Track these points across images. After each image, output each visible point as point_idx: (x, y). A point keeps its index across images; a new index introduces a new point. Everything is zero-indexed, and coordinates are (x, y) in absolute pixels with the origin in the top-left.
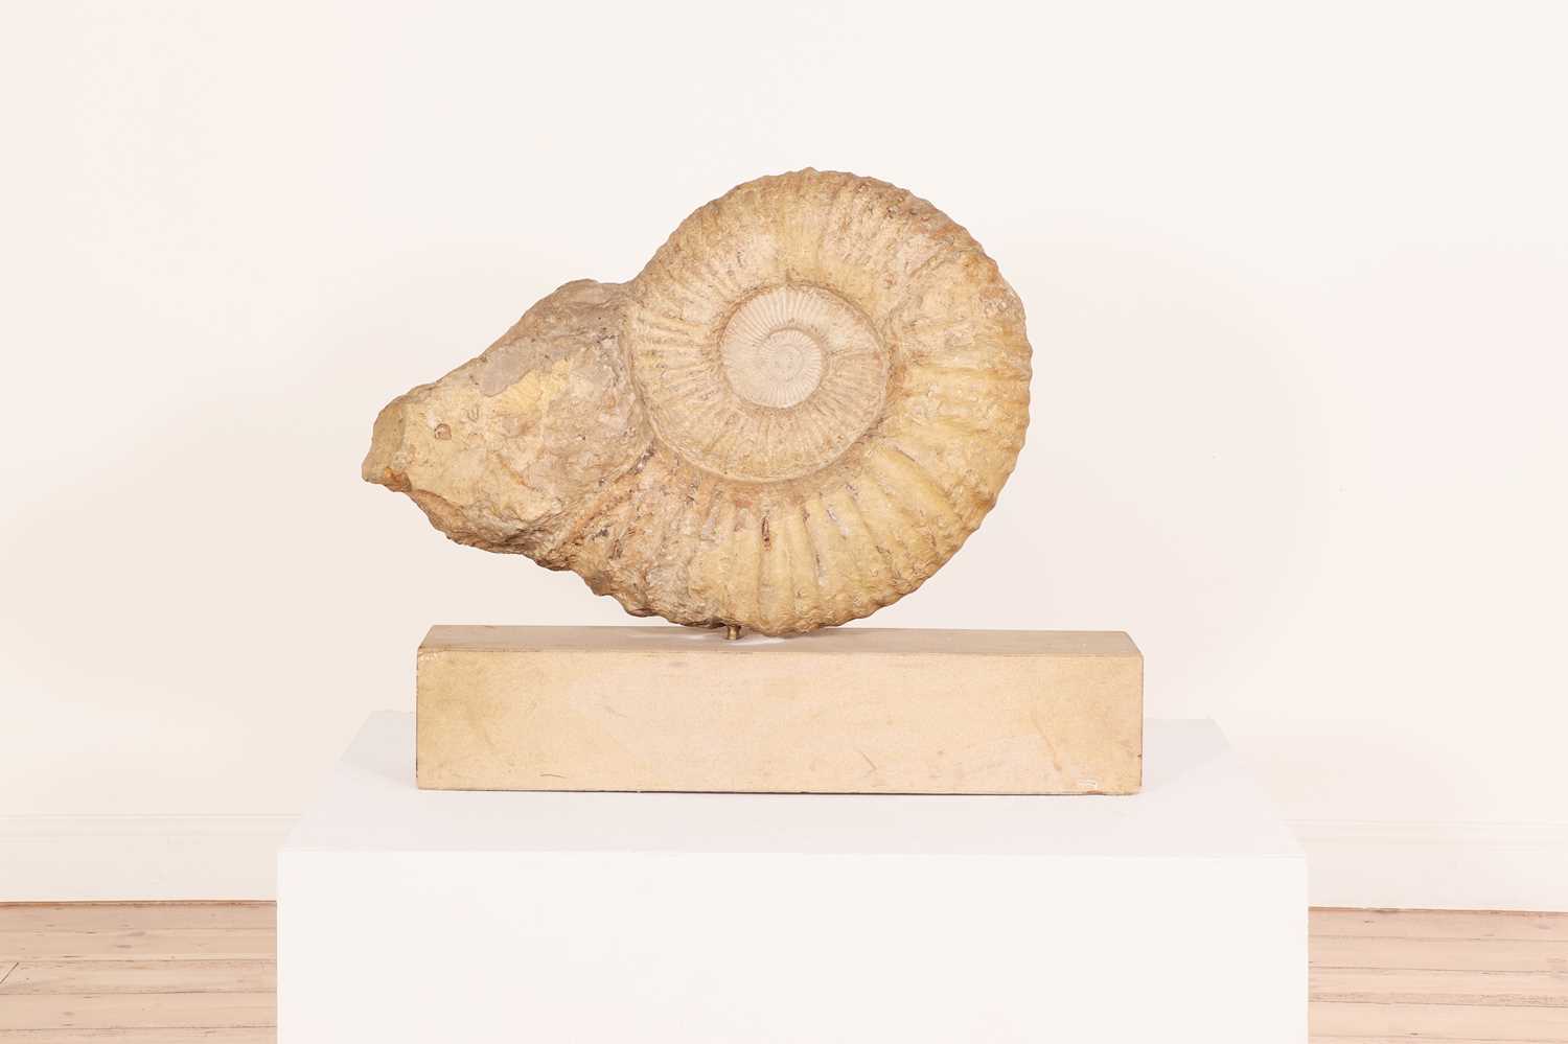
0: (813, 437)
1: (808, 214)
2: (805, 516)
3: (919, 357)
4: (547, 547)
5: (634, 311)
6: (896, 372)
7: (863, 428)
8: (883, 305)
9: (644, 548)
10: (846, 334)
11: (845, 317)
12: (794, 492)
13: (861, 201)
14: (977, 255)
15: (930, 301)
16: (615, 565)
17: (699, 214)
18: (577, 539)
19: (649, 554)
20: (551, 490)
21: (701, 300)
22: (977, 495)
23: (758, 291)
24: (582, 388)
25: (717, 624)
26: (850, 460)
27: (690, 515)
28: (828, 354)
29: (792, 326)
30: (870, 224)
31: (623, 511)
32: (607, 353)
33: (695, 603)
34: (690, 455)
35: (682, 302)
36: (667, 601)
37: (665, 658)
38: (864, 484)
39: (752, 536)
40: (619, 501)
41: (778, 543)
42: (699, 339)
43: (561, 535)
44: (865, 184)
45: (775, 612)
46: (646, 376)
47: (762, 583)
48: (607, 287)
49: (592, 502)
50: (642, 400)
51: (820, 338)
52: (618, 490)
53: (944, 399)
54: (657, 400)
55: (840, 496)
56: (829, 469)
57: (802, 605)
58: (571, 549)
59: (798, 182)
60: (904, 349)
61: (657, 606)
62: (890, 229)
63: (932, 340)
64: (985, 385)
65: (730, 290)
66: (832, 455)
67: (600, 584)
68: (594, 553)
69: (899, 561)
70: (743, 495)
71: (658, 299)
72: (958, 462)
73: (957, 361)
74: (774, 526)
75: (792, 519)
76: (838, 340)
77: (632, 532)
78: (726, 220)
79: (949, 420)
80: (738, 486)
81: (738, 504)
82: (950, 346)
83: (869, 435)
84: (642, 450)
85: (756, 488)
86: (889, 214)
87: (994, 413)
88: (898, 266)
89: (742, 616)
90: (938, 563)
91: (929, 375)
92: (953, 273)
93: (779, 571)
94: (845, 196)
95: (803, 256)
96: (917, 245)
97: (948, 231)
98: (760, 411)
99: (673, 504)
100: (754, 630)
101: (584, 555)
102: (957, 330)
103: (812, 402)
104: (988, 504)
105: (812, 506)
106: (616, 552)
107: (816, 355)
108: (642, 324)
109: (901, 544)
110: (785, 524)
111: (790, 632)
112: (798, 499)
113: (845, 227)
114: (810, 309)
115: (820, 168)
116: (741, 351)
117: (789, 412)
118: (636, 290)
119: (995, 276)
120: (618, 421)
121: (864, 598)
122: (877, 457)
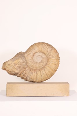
0: (41, 65)
1: (41, 46)
2: (40, 72)
3: (50, 58)
4: (18, 75)
5: (26, 54)
6: (48, 59)
7: (45, 64)
8: (47, 54)
9: (26, 75)
10: (44, 56)
11: (44, 55)
12: (39, 70)
13: (45, 45)
14: (55, 49)
15: (51, 53)
16: (24, 76)
17: (31, 46)
18: (21, 74)
19: (27, 75)
20: (18, 70)
21: (31, 53)
22: (55, 70)
23: (36, 52)
24: (21, 61)
25: (33, 82)
26: (44, 67)
27: (30, 72)
28: (42, 58)
29: (39, 55)
30: (46, 47)
31: (25, 71)
32: (23, 58)
33: (31, 80)
34: (30, 67)
35: (30, 53)
36: (28, 79)
37: (28, 85)
38: (45, 69)
39: (36, 74)
40: (24, 71)
41: (38, 74)
42: (31, 57)
43: (19, 74)
44: (46, 43)
45: (38, 80)
46: (27, 60)
47: (37, 78)
48: (23, 52)
49: (22, 71)
50: (26, 62)
51: (41, 56)
52: (24, 70)
53: (52, 62)
54: (27, 62)
55: (43, 70)
56: (42, 68)
57: (40, 80)
58: (20, 75)
59: (40, 43)
60: (49, 57)
61: (27, 80)
62: (48, 47)
63: (51, 57)
64: (56, 60)
65: (34, 52)
66: (43, 67)
67: (22, 78)
68: (22, 75)
69: (48, 76)
70: (35, 70)
71: (28, 53)
72: (54, 67)
73: (54, 58)
74: (38, 73)
75: (39, 72)
76: (43, 57)
77: (25, 73)
78: (34, 46)
79: (53, 63)
80: (34, 69)
81: (35, 71)
82: (53, 57)
83: (46, 65)
84: (26, 66)
85: (36, 70)
86: (48, 46)
87: (56, 63)
88: (48, 50)
89: (35, 81)
90: (52, 76)
91: (51, 60)
92: (53, 51)
93: (38, 77)
94: (44, 44)
95: (40, 49)
96: (50, 48)
97: (53, 47)
98: (36, 63)
99: (29, 71)
100: (36, 82)
101: (21, 76)
102: (53, 56)
103: (41, 62)
104: (56, 71)
105: (41, 71)
106: (24, 75)
107: (41, 58)
108: (26, 55)
109: (49, 74)
110: (39, 73)
111: (39, 82)
112: (40, 70)
113: (44, 47)
114: (41, 54)
115: (42, 42)
116: (35, 58)
117: (39, 63)
118: (26, 52)
119: (57, 51)
120: (24, 64)
121: (45, 79)
122: (47, 67)
